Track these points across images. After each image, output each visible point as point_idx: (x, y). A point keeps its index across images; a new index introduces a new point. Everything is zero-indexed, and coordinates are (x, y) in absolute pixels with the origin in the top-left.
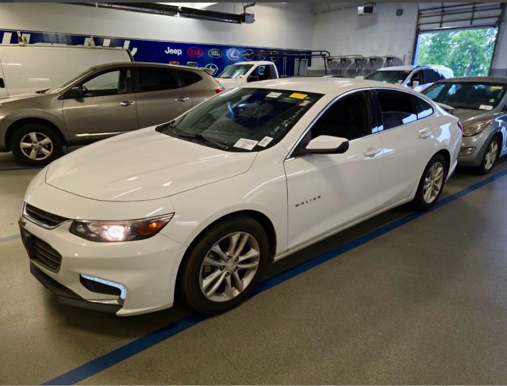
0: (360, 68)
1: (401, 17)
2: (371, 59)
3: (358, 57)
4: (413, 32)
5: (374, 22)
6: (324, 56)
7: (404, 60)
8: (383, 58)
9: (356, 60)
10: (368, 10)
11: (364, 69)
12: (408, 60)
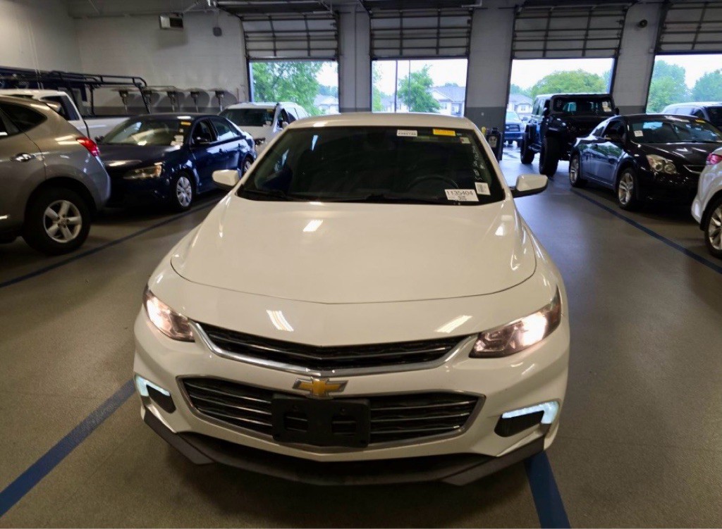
0: (177, 105)
1: (220, 38)
2: (193, 93)
3: (172, 89)
4: (242, 60)
5: (183, 42)
6: (138, 85)
7: (238, 95)
8: (208, 92)
9: (170, 93)
10: (177, 23)
11: (182, 106)
12: (242, 96)
